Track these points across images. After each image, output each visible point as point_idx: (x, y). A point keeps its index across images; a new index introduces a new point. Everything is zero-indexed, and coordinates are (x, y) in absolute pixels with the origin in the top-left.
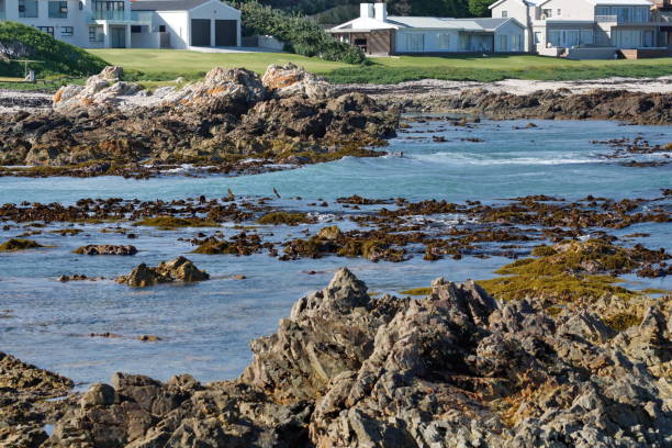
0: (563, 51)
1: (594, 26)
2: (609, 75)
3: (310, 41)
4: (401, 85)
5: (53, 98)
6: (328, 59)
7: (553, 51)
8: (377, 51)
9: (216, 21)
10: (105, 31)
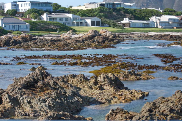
0: (162, 27)
1: (168, 22)
2: (170, 32)
3: (114, 25)
4: (130, 33)
5: (61, 36)
6: (117, 28)
7: (161, 27)
8: (127, 27)
9: (96, 21)
10: (75, 23)
